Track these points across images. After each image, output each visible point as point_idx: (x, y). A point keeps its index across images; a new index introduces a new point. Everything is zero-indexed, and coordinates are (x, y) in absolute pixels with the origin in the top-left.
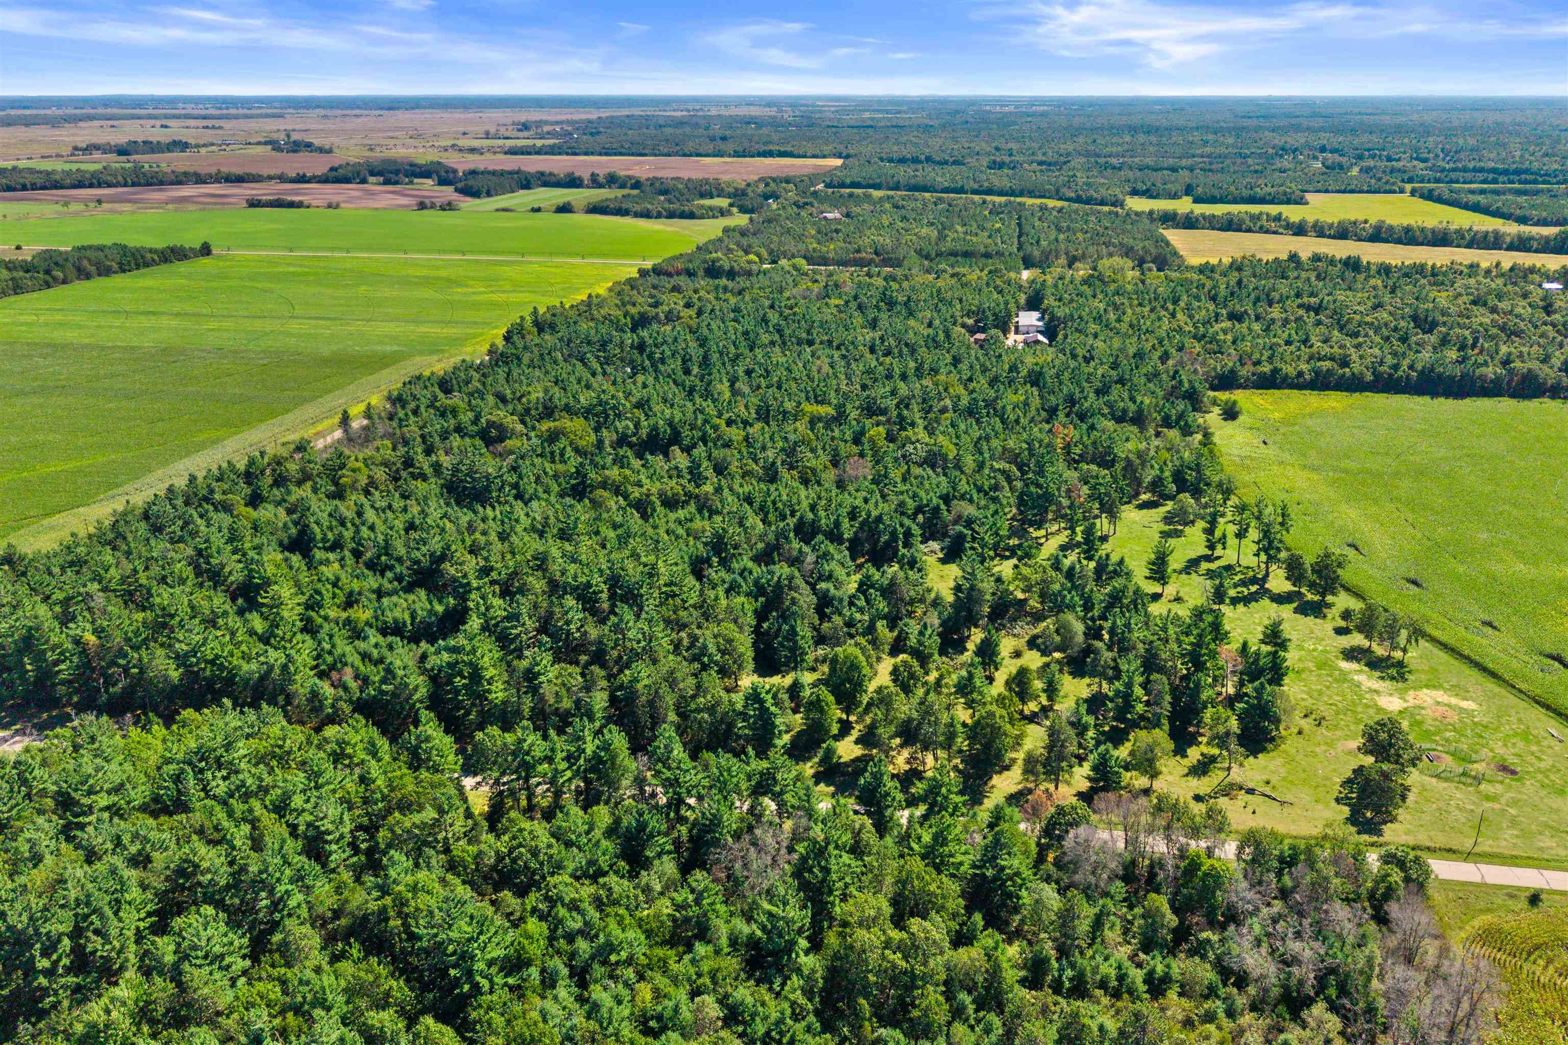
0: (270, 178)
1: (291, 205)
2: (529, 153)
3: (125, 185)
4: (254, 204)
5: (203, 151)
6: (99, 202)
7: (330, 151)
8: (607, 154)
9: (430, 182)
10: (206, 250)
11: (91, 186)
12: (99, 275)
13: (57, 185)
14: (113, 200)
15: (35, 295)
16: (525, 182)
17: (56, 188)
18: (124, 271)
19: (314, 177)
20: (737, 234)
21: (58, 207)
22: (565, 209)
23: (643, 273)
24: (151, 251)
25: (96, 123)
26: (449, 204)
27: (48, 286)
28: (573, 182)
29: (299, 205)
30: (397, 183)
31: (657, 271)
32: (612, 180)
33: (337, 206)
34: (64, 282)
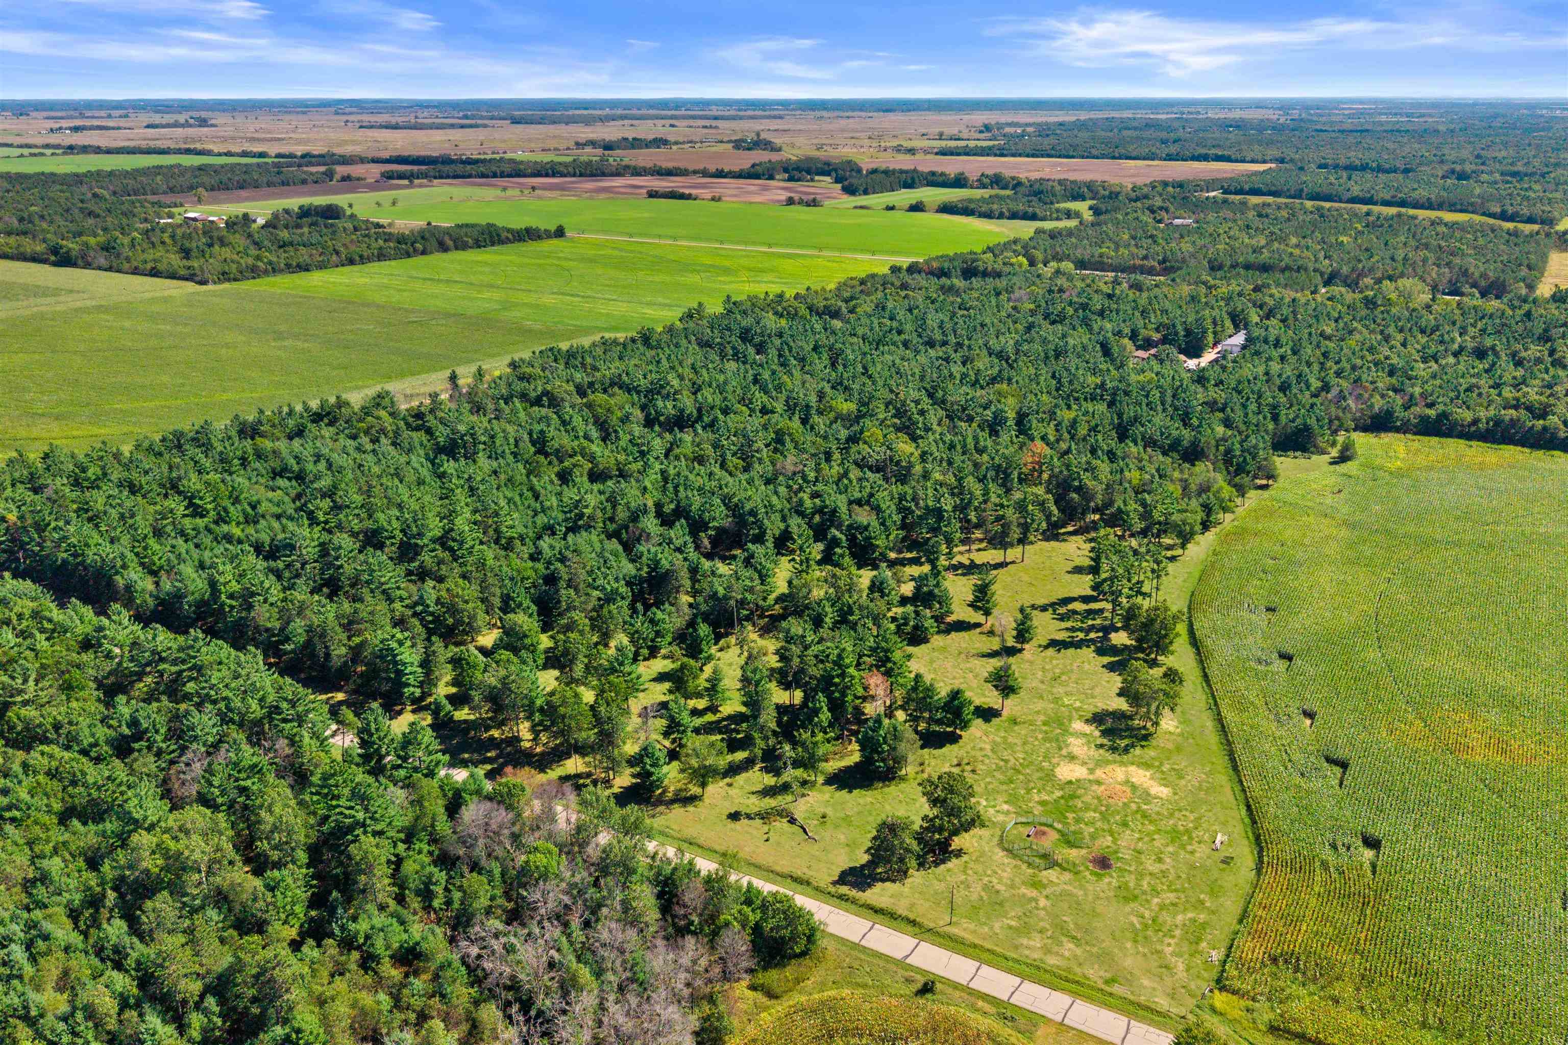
0: (695, 172)
1: (682, 197)
2: (959, 154)
3: (574, 175)
4: (653, 195)
5: (674, 147)
6: (534, 188)
7: (780, 150)
8: (1033, 156)
9: (828, 179)
10: (560, 233)
11: (547, 175)
12: (457, 248)
13: (519, 174)
14: (545, 188)
15: (393, 263)
16: (910, 180)
17: (519, 176)
18: (479, 247)
19: (730, 172)
20: (1046, 237)
21: (498, 192)
22: (917, 208)
23: (895, 269)
24: (508, 230)
25: (626, 122)
26: (814, 200)
27: (408, 255)
28: (959, 182)
29: (688, 197)
30: (799, 180)
31: (913, 269)
32: (997, 181)
33: (719, 199)
34: (424, 253)
